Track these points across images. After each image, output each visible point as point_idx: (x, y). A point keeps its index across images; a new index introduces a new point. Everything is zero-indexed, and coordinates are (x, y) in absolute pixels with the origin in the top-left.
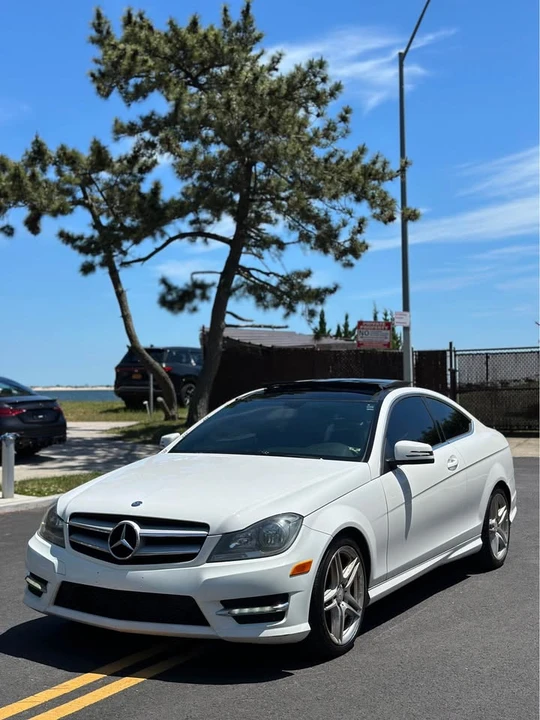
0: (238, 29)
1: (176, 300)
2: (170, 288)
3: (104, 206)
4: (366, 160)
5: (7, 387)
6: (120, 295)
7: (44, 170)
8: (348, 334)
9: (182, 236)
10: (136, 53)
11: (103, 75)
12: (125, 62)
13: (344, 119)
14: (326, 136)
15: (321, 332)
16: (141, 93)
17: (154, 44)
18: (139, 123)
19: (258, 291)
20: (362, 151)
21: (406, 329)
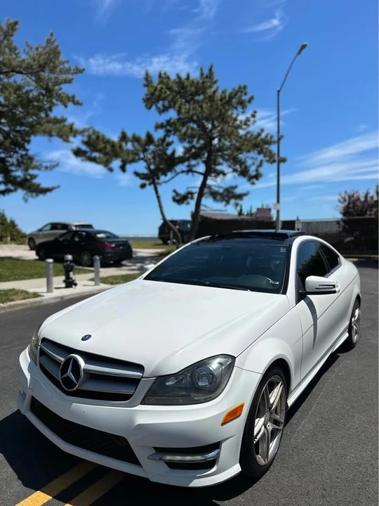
0: (207, 77)
1: (181, 199)
2: (177, 194)
3: (152, 161)
4: (263, 136)
5: (108, 235)
6: (158, 197)
7: (126, 144)
8: (251, 215)
9: (183, 172)
10: (162, 88)
11: (148, 99)
12: (157, 93)
13: (253, 116)
14: (246, 124)
15: (240, 213)
16: (165, 109)
17: (170, 85)
18: (165, 123)
19: (214, 195)
20: (262, 130)
21: (278, 212)
